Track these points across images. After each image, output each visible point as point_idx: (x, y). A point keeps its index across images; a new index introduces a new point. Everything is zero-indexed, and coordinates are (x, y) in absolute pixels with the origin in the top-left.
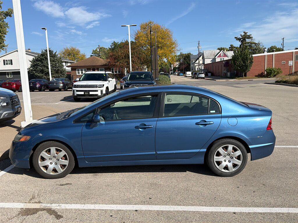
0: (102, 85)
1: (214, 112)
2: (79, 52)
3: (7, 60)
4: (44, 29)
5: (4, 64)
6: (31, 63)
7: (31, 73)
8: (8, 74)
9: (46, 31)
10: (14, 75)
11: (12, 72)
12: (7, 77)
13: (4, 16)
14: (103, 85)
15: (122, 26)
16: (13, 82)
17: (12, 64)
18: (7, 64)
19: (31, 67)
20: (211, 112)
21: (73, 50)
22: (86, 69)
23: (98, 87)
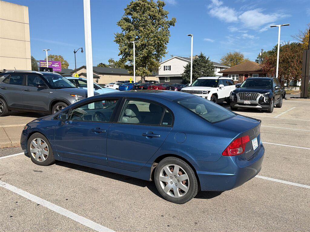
0: (207, 92)
1: (167, 124)
2: (243, 57)
3: (166, 66)
4: (190, 35)
5: (164, 70)
6: (185, 69)
7: (184, 78)
8: (166, 78)
9: (192, 38)
10: (171, 80)
11: (170, 77)
12: (165, 81)
13: (168, 25)
14: (209, 92)
15: (271, 27)
16: (156, 86)
17: (170, 70)
18: (166, 70)
19: (184, 73)
20: (164, 123)
21: (236, 55)
22: (238, 75)
23: (202, 93)
